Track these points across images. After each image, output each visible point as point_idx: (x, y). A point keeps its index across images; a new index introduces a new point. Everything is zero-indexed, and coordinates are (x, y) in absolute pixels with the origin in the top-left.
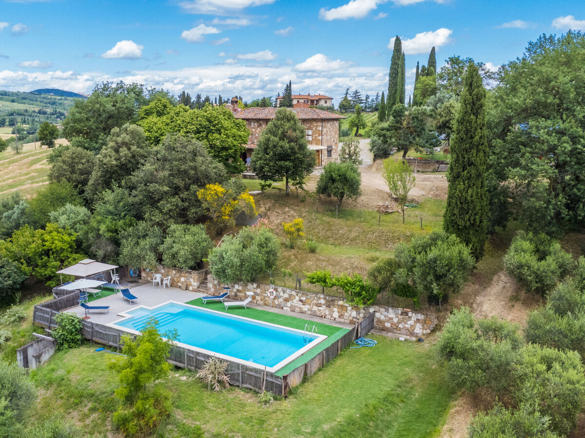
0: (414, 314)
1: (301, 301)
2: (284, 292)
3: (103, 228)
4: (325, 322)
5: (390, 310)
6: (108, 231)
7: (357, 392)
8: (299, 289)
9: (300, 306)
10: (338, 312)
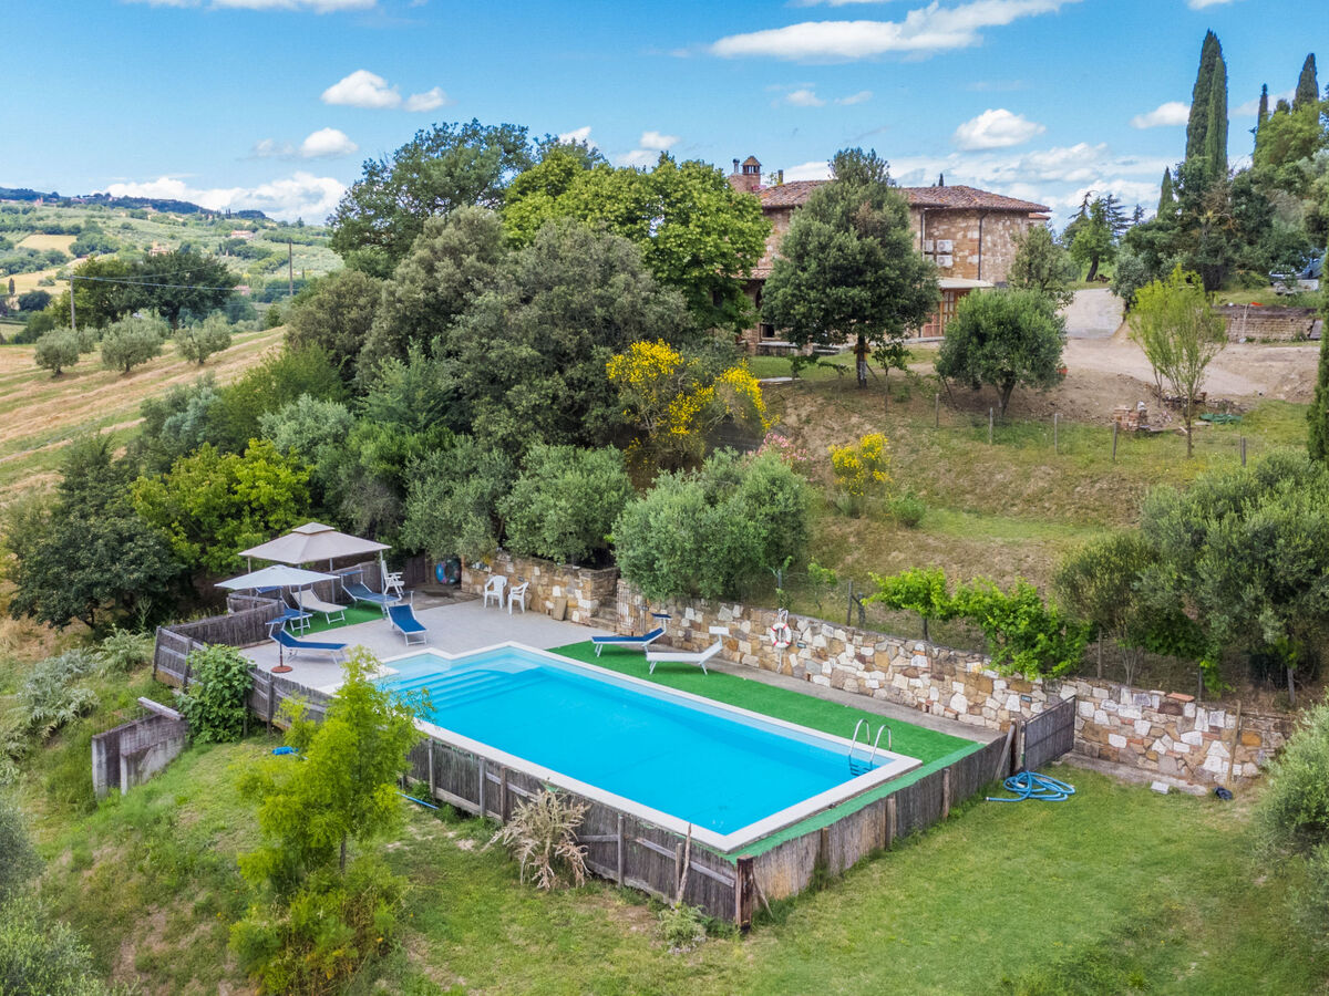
0: (1201, 712)
1: (861, 658)
2: (815, 632)
3: (369, 449)
4: (927, 722)
5: (1125, 694)
6: (382, 458)
7: (983, 936)
8: (862, 624)
9: (859, 674)
10: (967, 695)
